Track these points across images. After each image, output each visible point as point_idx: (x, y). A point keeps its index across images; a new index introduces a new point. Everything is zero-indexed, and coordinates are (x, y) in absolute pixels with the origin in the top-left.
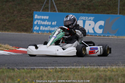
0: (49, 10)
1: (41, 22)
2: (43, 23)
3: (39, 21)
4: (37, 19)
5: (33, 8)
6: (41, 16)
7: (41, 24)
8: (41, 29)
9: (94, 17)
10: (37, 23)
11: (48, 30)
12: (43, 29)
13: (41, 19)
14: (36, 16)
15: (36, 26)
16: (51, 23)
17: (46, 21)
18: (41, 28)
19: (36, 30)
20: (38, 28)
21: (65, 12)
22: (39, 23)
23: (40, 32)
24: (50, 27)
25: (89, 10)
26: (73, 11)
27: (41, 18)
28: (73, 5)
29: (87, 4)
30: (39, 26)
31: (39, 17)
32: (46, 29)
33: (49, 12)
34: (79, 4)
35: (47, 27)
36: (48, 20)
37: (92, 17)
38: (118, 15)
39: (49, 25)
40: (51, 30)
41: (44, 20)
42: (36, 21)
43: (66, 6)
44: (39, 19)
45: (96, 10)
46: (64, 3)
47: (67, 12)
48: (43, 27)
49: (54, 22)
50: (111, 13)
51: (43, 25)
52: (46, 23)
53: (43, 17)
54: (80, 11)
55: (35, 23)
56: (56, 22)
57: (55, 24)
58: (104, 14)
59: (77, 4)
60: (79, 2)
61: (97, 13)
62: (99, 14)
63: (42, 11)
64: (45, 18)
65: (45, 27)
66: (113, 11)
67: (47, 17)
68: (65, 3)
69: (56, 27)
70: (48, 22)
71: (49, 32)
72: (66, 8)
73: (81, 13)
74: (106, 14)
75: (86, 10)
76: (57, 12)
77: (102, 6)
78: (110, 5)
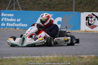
0: (14, 9)
1: (7, 19)
2: (9, 20)
3: (6, 18)
4: (4, 17)
5: (2, 8)
6: (7, 14)
7: (7, 21)
8: (7, 26)
9: (53, 15)
10: (4, 20)
11: (13, 26)
12: (9, 26)
13: (7, 17)
14: (3, 14)
15: (3, 23)
16: (16, 20)
17: (12, 18)
18: (8, 24)
19: (3, 26)
20: (4, 25)
21: (28, 10)
22: (5, 20)
23: (6, 28)
24: (15, 23)
25: (50, 8)
26: (36, 9)
27: (7, 15)
28: (36, 4)
29: (48, 3)
30: (5, 22)
31: (5, 15)
32: (12, 25)
33: (14, 10)
34: (41, 3)
35: (13, 23)
36: (13, 18)
37: (51, 14)
38: (74, 12)
39: (14, 22)
40: (16, 26)
41: (9, 18)
42: (3, 18)
43: (29, 5)
44: (5, 16)
45: (56, 8)
46: (27, 2)
47: (30, 10)
48: (9, 23)
49: (19, 19)
50: (69, 11)
51: (9, 22)
52: (11, 20)
53: (8, 15)
54: (41, 9)
55: (2, 20)
56: (20, 19)
57: (19, 21)
58: (63, 11)
59: (39, 3)
60: (41, 2)
61: (57, 11)
62: (58, 11)
63: (8, 10)
64: (11, 16)
65: (11, 24)
66: (70, 9)
67: (12, 14)
68: (29, 3)
69: (20, 23)
70: (13, 19)
71: (14, 28)
72: (30, 7)
73: (43, 11)
74: (64, 11)
75: (47, 8)
76: (21, 11)
77: (61, 4)
78: (67, 4)
